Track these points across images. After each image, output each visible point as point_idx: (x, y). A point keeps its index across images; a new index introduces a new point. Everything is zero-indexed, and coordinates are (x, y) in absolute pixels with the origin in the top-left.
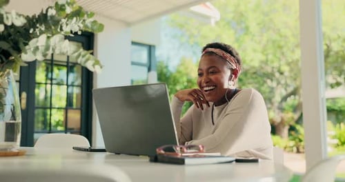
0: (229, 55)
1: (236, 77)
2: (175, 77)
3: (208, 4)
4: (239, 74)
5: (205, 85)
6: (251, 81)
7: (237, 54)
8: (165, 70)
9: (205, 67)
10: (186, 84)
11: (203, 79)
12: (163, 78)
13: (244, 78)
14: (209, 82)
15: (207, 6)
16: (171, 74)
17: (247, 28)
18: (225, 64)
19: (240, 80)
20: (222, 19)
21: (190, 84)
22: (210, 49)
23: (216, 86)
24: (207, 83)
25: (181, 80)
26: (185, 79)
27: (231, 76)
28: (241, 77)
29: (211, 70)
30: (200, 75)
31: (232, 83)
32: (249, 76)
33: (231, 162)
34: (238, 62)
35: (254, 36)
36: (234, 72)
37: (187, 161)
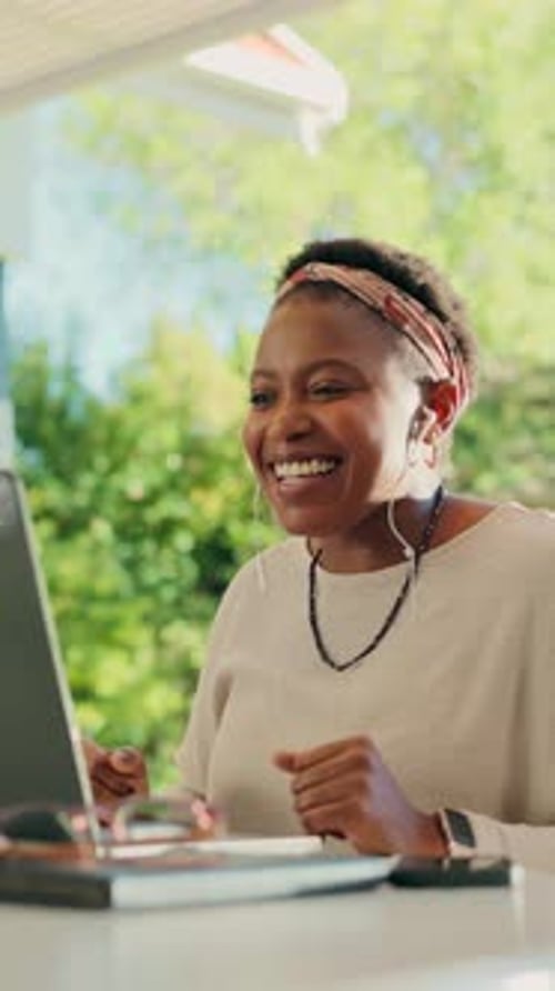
0: (414, 307)
1: (443, 420)
2: (114, 425)
3: (281, 32)
4: (460, 412)
5: (282, 449)
6: (524, 442)
7: (456, 307)
8: (55, 390)
9: (287, 363)
10: (174, 462)
11: (276, 420)
12: (48, 428)
13: (487, 431)
14: (303, 439)
15: (278, 48)
16: (92, 407)
17: (493, 160)
18: (395, 348)
19: (465, 438)
20: (360, 110)
21: (196, 465)
22: (322, 271)
23: (338, 461)
24: (294, 438)
25: (146, 444)
26: (169, 435)
27: (420, 417)
28: (473, 422)
29: (319, 378)
30: (263, 399)
31: (421, 450)
32: (511, 413)
33: (366, 886)
34: (460, 347)
35: (530, 197)
36: (438, 397)
37: (124, 889)
